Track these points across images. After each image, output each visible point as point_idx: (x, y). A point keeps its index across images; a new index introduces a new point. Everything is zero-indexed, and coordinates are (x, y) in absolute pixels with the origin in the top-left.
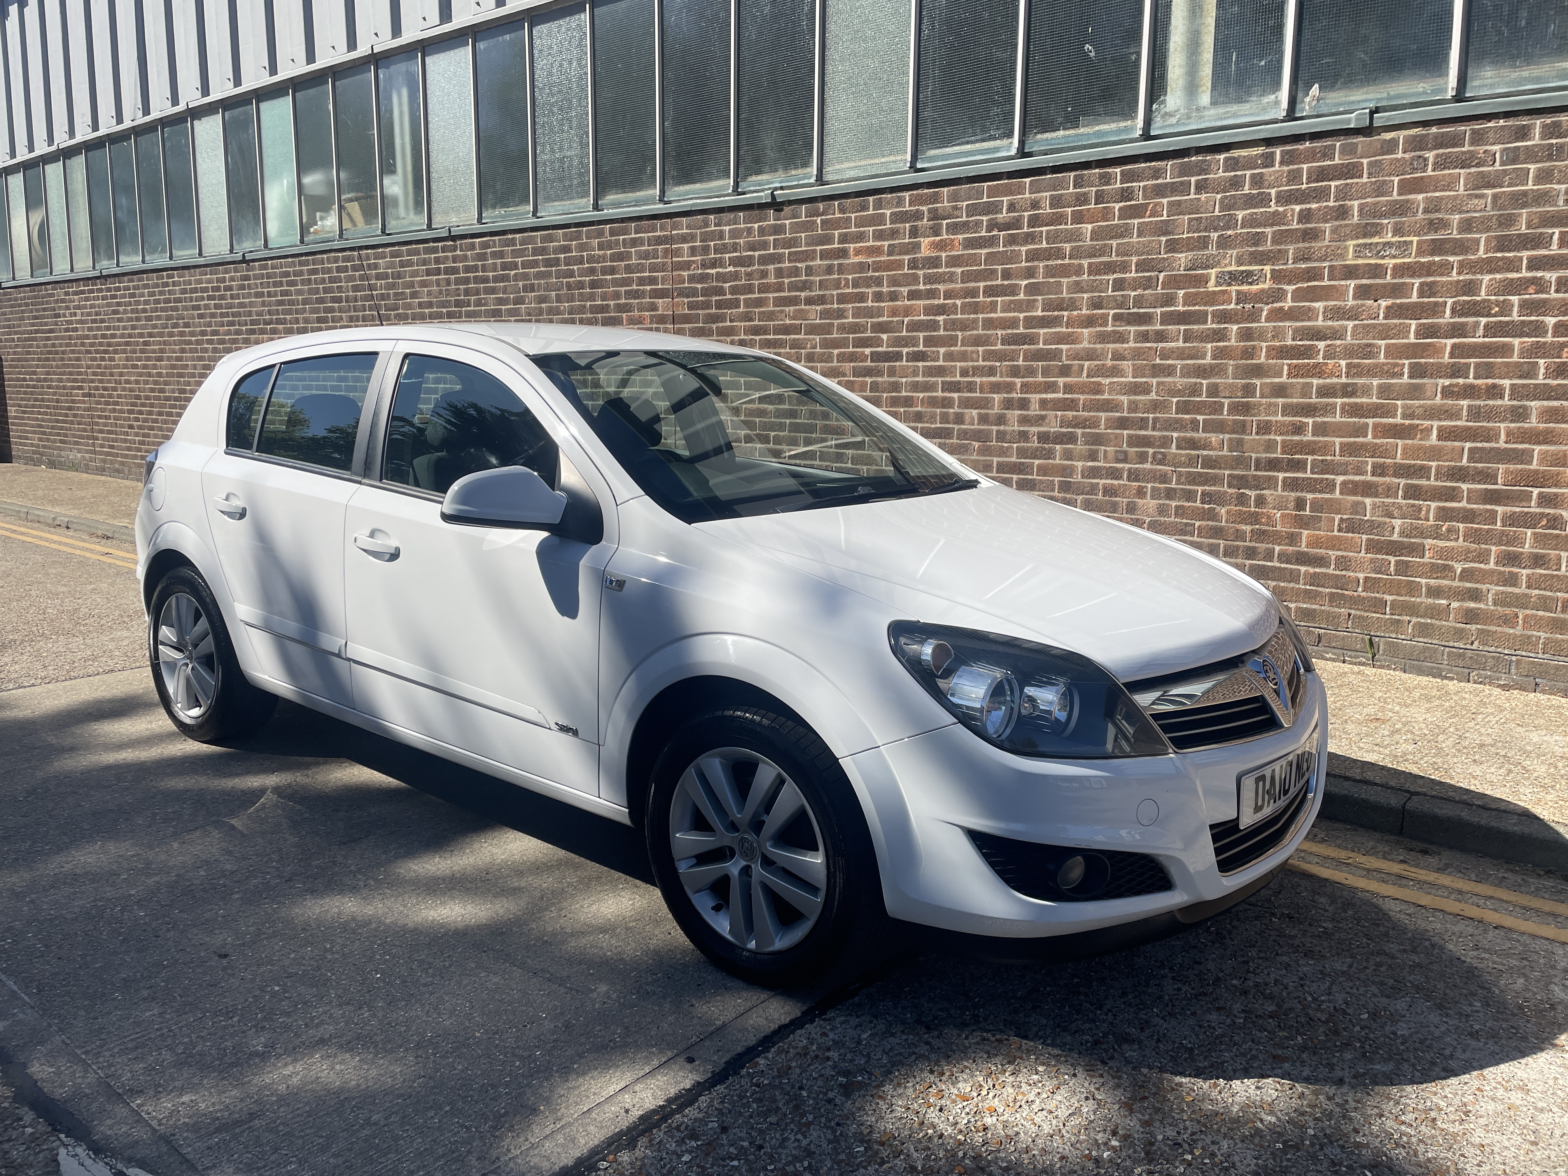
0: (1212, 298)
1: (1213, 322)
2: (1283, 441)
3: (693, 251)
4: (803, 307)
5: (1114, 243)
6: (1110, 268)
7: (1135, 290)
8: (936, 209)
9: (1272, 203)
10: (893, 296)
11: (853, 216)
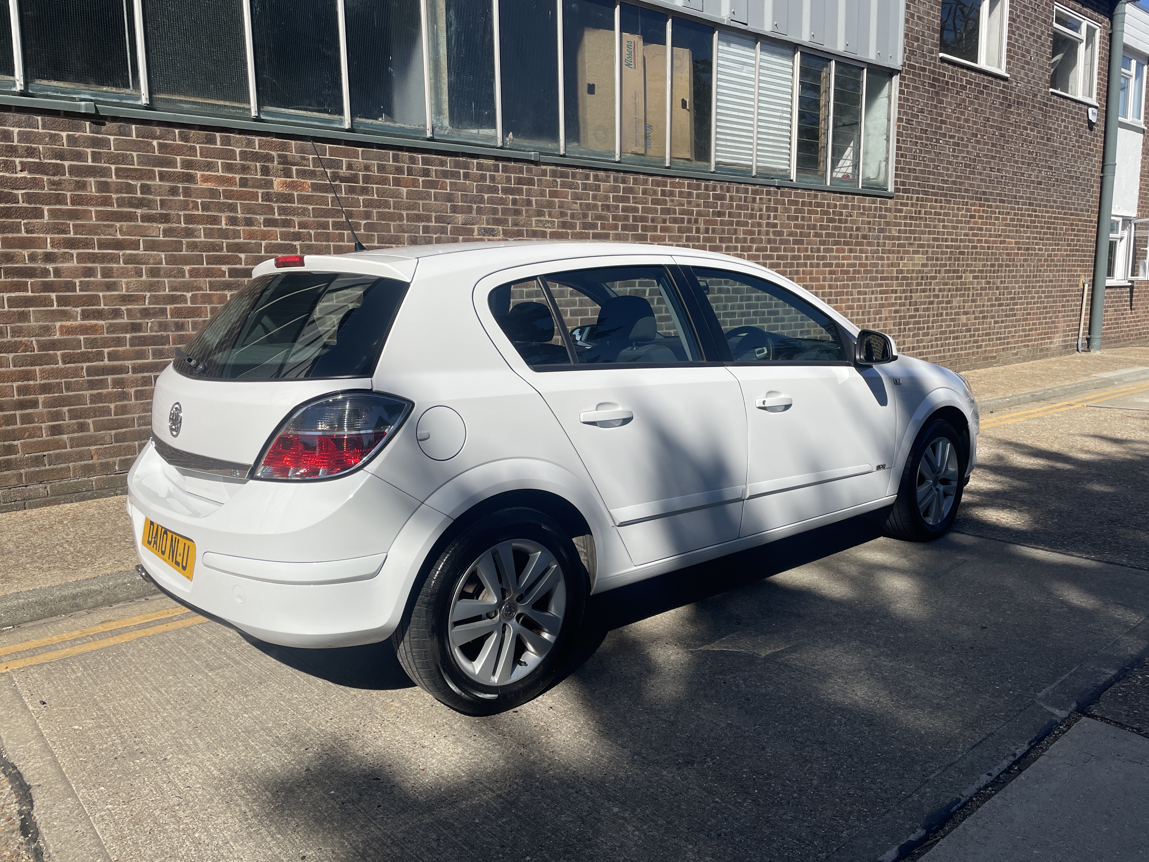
4: (140, 223)
5: (421, 202)
7: (436, 234)
8: (286, 156)
9: (500, 192)
10: (249, 222)
11: (198, 146)
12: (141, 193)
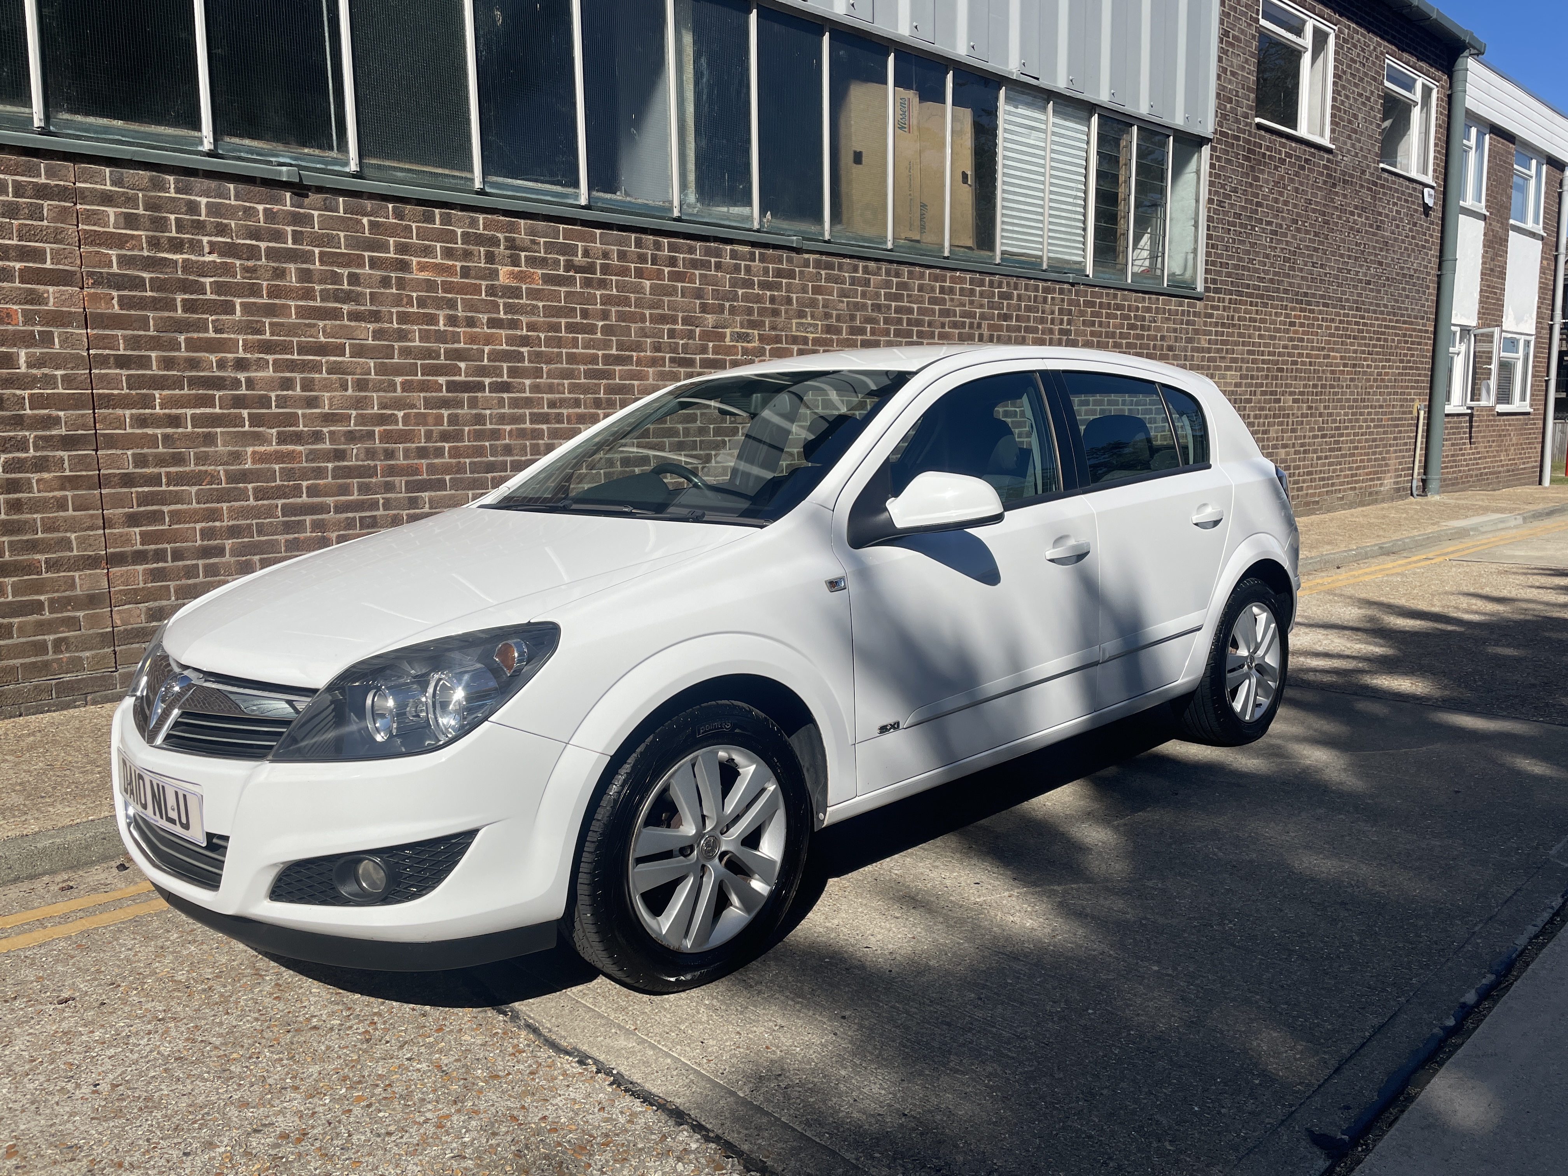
4: (346, 322)
5: (666, 299)
6: (663, 319)
7: (682, 339)
8: (514, 239)
9: (756, 287)
10: (471, 322)
11: (414, 225)
12: (349, 284)
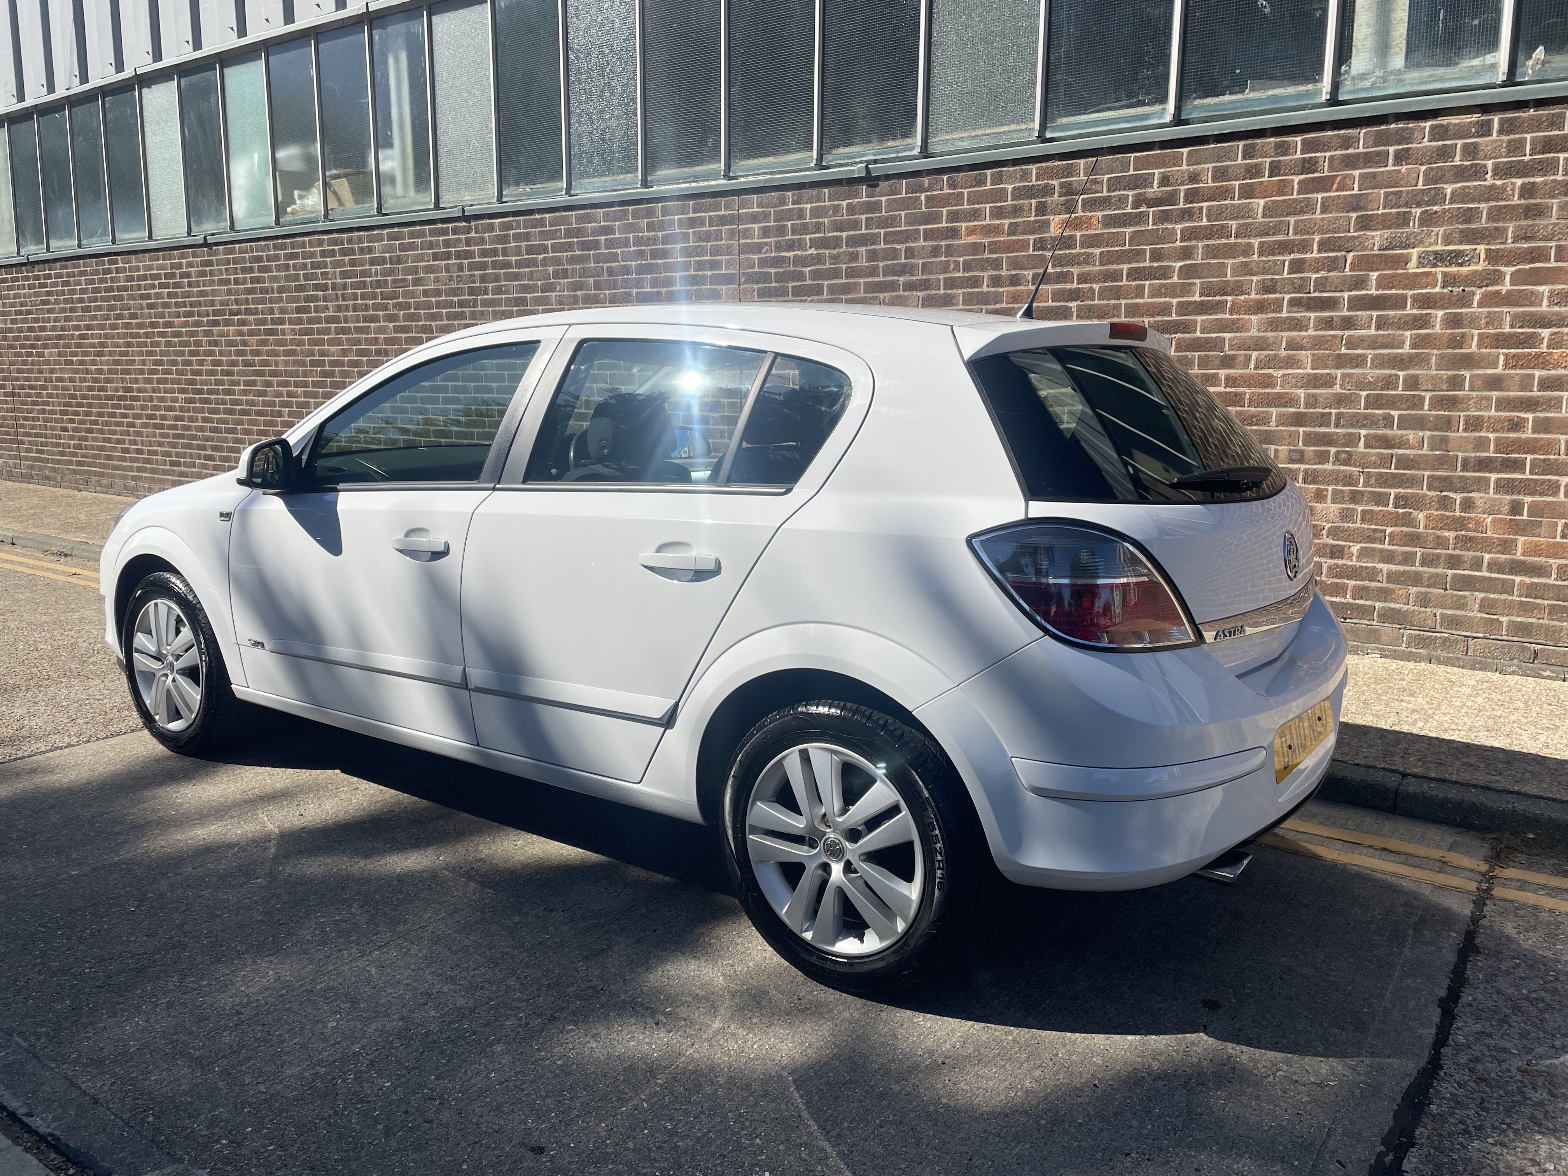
0: (1413, 281)
1: (1413, 307)
2: (1497, 440)
3: (766, 232)
4: (901, 293)
5: (1292, 220)
6: (1285, 247)
7: (1317, 272)
8: (1071, 183)
9: (1488, 176)
10: (1015, 281)
11: (965, 191)
12: (905, 258)
